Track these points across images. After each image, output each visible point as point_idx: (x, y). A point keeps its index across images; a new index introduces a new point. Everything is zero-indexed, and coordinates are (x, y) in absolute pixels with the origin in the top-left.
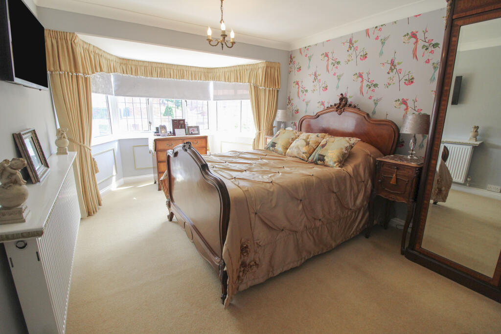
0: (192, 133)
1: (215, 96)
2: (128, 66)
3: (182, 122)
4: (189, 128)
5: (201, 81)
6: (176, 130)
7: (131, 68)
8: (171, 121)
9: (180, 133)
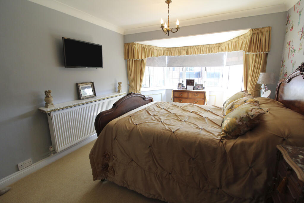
0: (197, 88)
1: (227, 63)
2: (170, 51)
3: (192, 81)
4: (197, 85)
5: (213, 53)
6: (188, 86)
7: (172, 52)
8: (186, 80)
9: (190, 88)
